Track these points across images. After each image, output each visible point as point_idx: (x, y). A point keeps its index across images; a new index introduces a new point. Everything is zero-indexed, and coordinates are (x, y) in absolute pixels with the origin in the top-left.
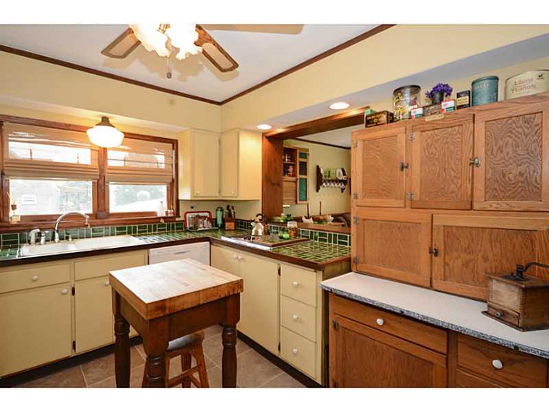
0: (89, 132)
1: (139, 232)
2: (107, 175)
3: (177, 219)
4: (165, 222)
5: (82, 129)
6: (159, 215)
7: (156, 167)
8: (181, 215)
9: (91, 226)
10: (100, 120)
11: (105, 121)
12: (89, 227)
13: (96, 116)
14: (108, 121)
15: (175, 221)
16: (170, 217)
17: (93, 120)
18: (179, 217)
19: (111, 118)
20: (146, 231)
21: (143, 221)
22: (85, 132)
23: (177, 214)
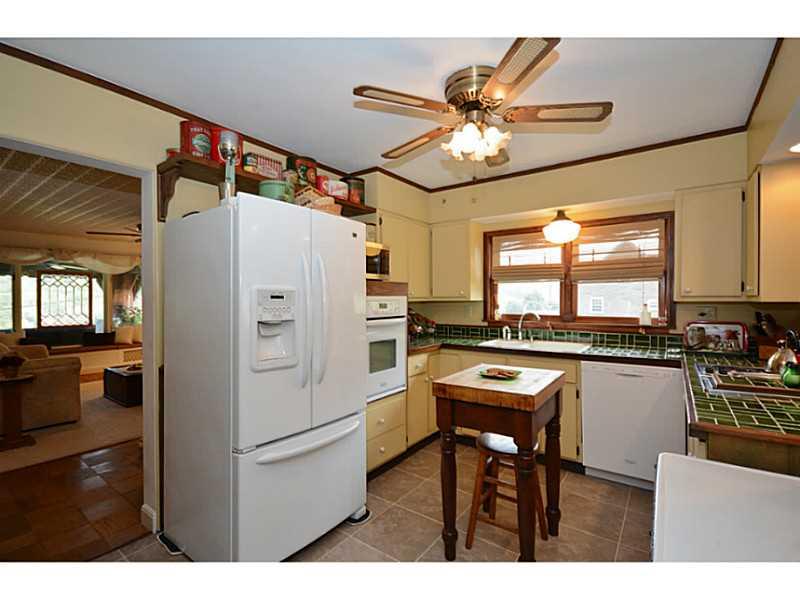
0: (545, 230)
1: (608, 342)
2: (572, 273)
3: (671, 331)
4: (647, 333)
5: (538, 229)
6: (641, 323)
7: (637, 257)
8: (678, 324)
9: (553, 328)
10: (556, 214)
11: (561, 215)
12: (551, 329)
13: (551, 212)
14: (564, 215)
15: (668, 334)
16: (661, 328)
17: (549, 217)
18: (675, 328)
19: (568, 210)
20: (617, 343)
21: (616, 329)
22: (541, 231)
23: (672, 322)
